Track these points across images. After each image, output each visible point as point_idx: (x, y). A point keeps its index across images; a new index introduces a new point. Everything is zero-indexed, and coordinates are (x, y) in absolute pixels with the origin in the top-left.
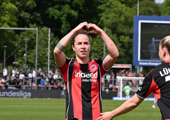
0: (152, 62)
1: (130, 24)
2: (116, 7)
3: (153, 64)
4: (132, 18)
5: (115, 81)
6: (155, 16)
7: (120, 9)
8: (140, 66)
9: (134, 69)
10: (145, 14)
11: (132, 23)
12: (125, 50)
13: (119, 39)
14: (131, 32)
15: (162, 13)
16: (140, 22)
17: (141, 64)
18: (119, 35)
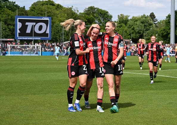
0: (24, 38)
1: (13, 20)
2: (7, 12)
3: (25, 38)
4: (14, 17)
5: (6, 47)
6: (25, 16)
7: (9, 13)
8: (19, 39)
9: (15, 41)
10: (20, 15)
11: (14, 19)
12: (11, 32)
13: (8, 27)
14: (14, 23)
15: (29, 14)
16: (18, 19)
17: (19, 38)
18: (8, 25)
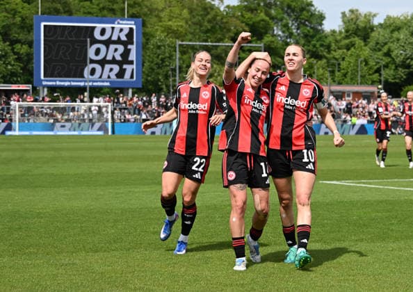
0: (60, 81)
1: (27, 27)
2: (8, 3)
3: (62, 83)
4: (32, 20)
5: (8, 109)
6: (65, 16)
7: (14, 6)
8: (44, 86)
9: (35, 91)
10: (49, 13)
11: (32, 26)
12: (22, 65)
13: (13, 49)
14: (30, 38)
15: (74, 11)
16: (43, 24)
17: (44, 83)
18: (13, 43)
